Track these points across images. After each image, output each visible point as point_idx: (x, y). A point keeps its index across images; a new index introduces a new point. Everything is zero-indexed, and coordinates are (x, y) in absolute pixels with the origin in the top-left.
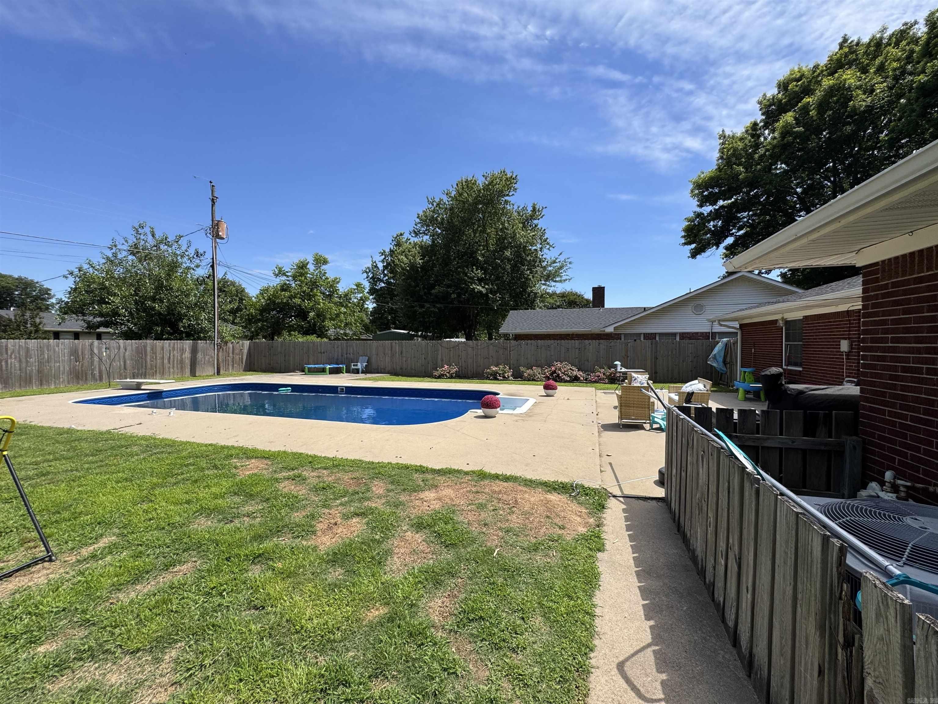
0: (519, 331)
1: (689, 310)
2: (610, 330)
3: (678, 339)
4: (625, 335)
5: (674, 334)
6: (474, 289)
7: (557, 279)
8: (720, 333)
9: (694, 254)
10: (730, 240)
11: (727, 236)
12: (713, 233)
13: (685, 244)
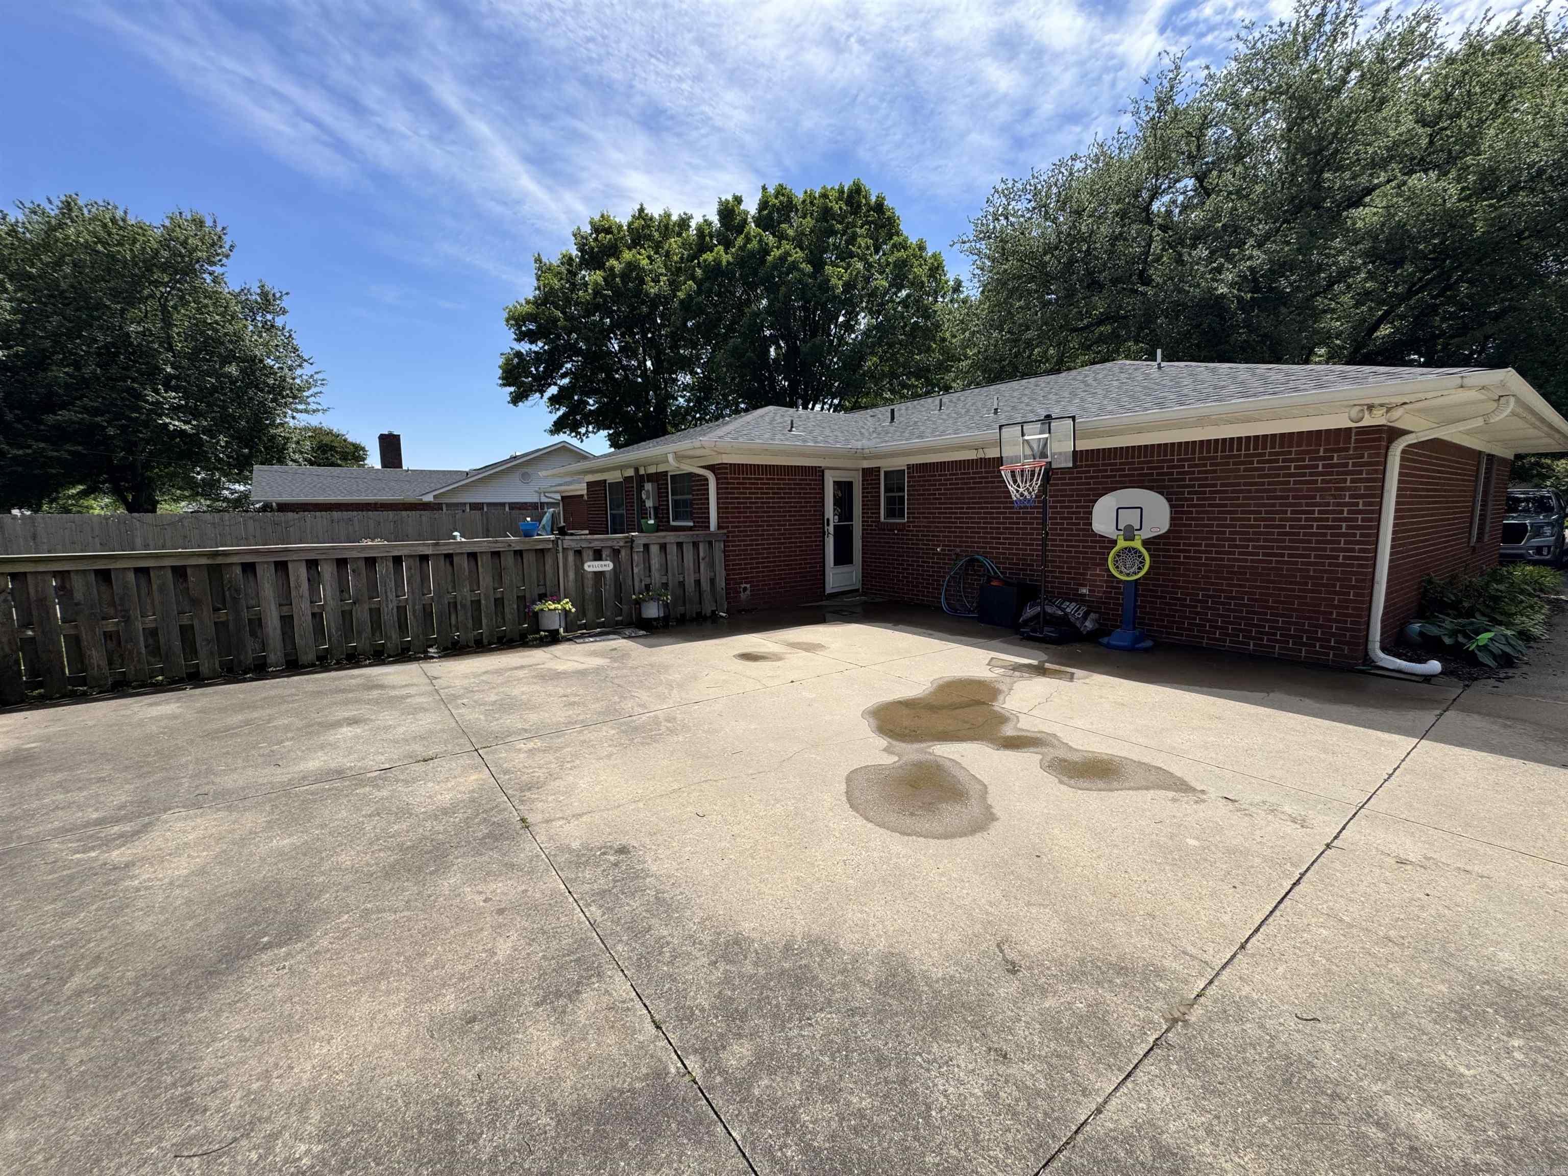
0: (286, 498)
1: (516, 477)
2: (429, 498)
3: (507, 509)
4: (447, 505)
5: (503, 504)
6: (166, 425)
7: (300, 407)
8: (547, 503)
9: (516, 399)
10: (553, 390)
11: (550, 385)
12: (536, 378)
13: (504, 385)
